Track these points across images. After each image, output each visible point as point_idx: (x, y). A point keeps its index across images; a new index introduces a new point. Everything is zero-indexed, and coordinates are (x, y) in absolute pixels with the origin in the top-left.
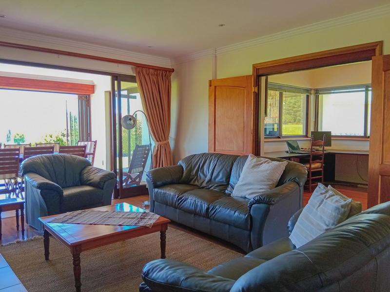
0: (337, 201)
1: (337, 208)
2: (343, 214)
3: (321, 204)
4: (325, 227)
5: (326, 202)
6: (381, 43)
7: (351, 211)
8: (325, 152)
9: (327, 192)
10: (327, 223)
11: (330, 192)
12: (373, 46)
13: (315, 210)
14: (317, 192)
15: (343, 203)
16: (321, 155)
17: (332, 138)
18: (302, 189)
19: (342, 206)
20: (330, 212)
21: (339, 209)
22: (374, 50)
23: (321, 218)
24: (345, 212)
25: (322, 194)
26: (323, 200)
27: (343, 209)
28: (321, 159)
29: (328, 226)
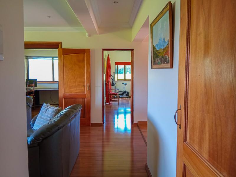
0: (53, 109)
1: (53, 111)
2: (56, 113)
3: (46, 111)
4: (49, 119)
5: (49, 110)
6: (61, 43)
7: (59, 111)
8: (35, 90)
9: (48, 106)
10: (50, 117)
11: (49, 106)
12: (58, 43)
13: (44, 114)
14: (43, 107)
15: (55, 109)
16: (33, 92)
17: (37, 82)
18: (31, 108)
19: (55, 110)
20: (51, 113)
21: (54, 111)
22: (58, 45)
23: (47, 116)
24: (56, 112)
25: (46, 107)
26: (47, 110)
27: (56, 111)
28: (33, 94)
29: (50, 118)
